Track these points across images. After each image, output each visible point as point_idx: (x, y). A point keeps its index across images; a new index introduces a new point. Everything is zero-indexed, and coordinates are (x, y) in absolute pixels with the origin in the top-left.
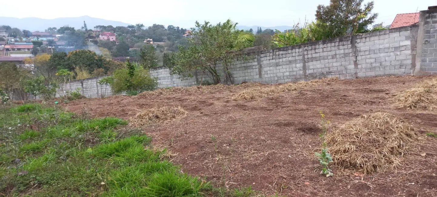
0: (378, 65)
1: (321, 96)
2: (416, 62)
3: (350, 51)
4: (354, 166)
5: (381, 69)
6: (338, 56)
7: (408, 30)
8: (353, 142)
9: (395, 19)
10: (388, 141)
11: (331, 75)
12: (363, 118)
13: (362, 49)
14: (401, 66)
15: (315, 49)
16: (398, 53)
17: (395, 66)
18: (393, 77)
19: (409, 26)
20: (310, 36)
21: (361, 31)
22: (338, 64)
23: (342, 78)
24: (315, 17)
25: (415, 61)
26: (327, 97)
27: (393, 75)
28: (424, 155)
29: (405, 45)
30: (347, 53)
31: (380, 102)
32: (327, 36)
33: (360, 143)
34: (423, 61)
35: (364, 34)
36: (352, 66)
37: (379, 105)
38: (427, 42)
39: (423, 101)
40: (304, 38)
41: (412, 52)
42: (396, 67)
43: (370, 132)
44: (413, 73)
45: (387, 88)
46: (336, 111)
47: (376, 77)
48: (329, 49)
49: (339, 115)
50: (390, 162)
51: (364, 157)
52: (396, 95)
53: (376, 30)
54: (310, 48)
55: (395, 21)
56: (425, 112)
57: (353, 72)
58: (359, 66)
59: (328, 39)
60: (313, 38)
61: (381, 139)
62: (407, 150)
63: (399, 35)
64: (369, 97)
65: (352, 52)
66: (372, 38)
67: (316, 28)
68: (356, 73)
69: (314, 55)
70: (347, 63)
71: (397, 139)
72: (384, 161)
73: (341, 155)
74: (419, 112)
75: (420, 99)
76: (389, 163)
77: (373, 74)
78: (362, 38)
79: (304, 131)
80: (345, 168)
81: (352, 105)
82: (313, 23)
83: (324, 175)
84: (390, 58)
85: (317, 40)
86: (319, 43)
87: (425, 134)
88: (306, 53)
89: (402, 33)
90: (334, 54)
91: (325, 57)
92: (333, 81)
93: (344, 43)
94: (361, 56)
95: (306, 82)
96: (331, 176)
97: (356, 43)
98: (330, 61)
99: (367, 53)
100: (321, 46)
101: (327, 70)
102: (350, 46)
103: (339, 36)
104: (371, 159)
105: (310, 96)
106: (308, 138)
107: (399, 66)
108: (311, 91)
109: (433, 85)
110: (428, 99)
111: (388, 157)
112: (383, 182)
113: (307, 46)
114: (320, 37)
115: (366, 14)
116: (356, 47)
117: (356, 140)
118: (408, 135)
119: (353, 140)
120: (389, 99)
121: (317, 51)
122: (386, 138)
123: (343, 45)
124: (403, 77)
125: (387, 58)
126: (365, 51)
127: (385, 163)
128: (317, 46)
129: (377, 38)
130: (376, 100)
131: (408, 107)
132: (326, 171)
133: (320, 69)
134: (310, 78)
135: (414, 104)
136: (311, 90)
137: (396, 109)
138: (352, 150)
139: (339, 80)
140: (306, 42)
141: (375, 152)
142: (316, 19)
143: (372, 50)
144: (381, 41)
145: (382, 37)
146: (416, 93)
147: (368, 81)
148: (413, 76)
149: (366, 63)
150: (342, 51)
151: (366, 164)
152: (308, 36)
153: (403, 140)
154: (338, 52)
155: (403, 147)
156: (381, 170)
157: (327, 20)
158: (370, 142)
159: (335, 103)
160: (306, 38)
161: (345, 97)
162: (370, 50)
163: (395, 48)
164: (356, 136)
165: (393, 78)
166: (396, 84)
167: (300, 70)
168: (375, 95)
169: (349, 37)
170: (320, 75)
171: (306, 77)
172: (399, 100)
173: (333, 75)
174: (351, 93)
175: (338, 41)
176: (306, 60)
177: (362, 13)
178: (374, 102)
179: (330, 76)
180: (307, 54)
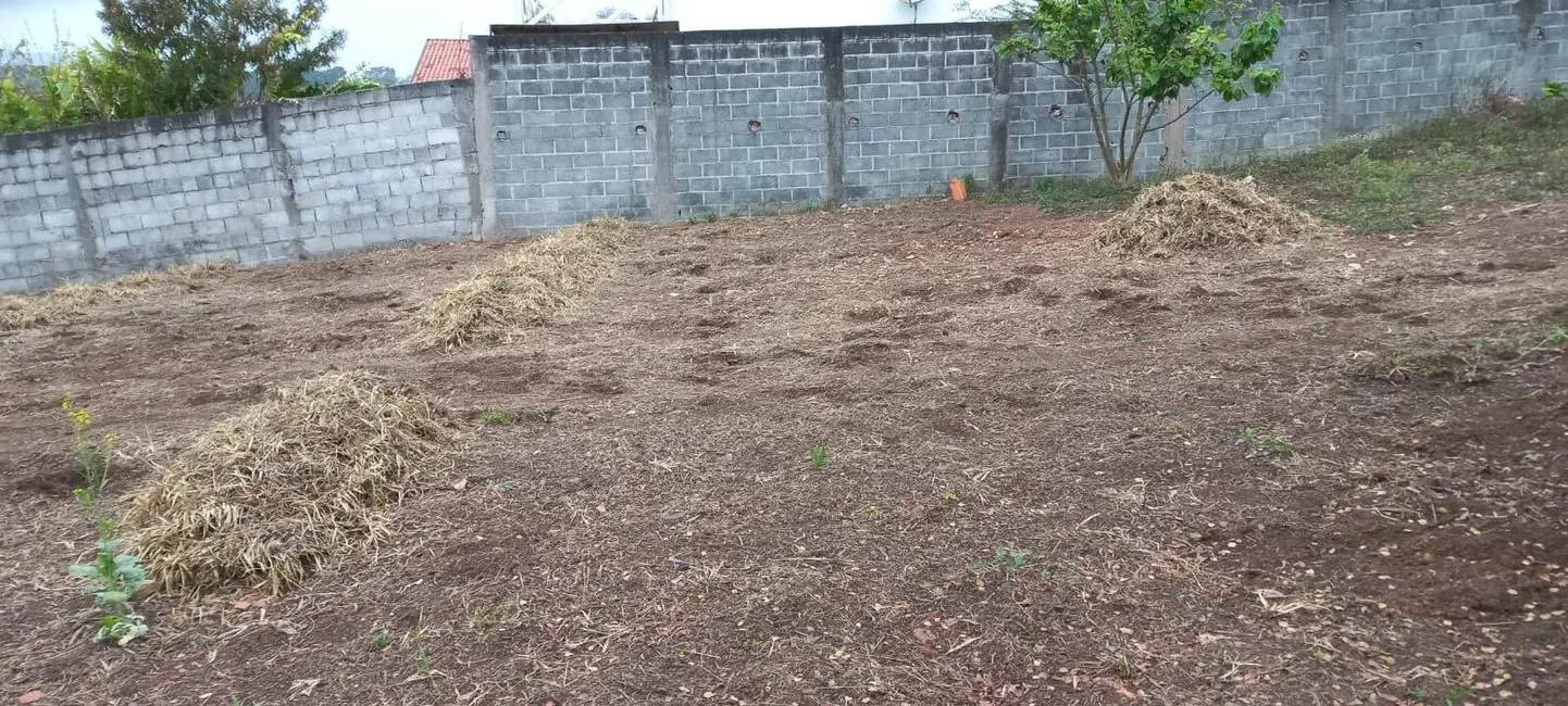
0: (369, 208)
1: (152, 339)
2: (482, 198)
3: (266, 159)
4: (234, 577)
5: (383, 225)
6: (220, 181)
7: (447, 95)
8: (231, 491)
9: (423, 55)
10: (352, 465)
11: (206, 251)
12: (277, 402)
13: (308, 154)
14: (442, 211)
15: (122, 152)
16: (428, 169)
17: (423, 211)
18: (423, 247)
19: (445, 81)
20: (93, 99)
21: (293, 89)
22: (228, 209)
23: (250, 261)
24: (101, 24)
25: (479, 193)
26: (178, 339)
27: (424, 241)
28: (460, 485)
29: (444, 144)
30: (254, 170)
31: (365, 338)
32: (166, 102)
33: (257, 492)
34: (502, 194)
35: (305, 99)
36: (280, 218)
37: (361, 348)
38: (502, 136)
39: (486, 320)
40: (64, 104)
41: (466, 166)
42: (428, 215)
43: (292, 446)
44: (479, 232)
45: (396, 287)
46: (203, 388)
47: (369, 250)
48: (181, 152)
49: (216, 400)
50: (360, 532)
51: (269, 538)
52: (418, 309)
53: (347, 89)
54: (98, 147)
55: (425, 63)
56: (492, 353)
57: (286, 235)
58: (306, 217)
59: (171, 113)
60: (107, 107)
61: (328, 463)
62: (414, 482)
63: (420, 111)
64: (332, 322)
65: (271, 166)
66: (337, 118)
67: (113, 69)
68: (298, 242)
69: (121, 178)
70: (260, 206)
71: (385, 451)
72: (338, 534)
73: (186, 548)
74: (477, 354)
75: (479, 313)
76: (356, 535)
77: (355, 240)
78: (299, 115)
79: (46, 489)
80: (203, 594)
81: (269, 358)
82: (97, 44)
83: (110, 642)
84: (405, 183)
85: (126, 120)
86: (133, 129)
87: (479, 421)
88: (80, 167)
89: (429, 103)
90: (206, 171)
91: (170, 185)
92: (211, 276)
93: (239, 131)
94: (308, 178)
95: (90, 288)
96: (140, 639)
97: (282, 131)
98: (193, 198)
99: (327, 168)
100: (147, 140)
101: (187, 232)
102: (262, 142)
103: (217, 104)
104: (293, 538)
105: (107, 340)
106: (65, 514)
107: (436, 212)
108: (113, 322)
109: (514, 269)
110: (500, 311)
111: (353, 518)
112: (331, 603)
113: (85, 141)
114: (134, 102)
115: (304, 31)
116: (283, 146)
117: (243, 484)
118: (422, 432)
119: (231, 486)
120: (396, 323)
121: (131, 159)
122: (346, 456)
123: (236, 139)
124: (453, 247)
125: (395, 187)
126: (318, 161)
127: (341, 539)
128: (129, 142)
129: (351, 116)
130: (357, 331)
131: (449, 343)
132: (115, 626)
133: (157, 233)
134: (116, 271)
135: (463, 332)
136: (116, 318)
137: (414, 354)
138: (228, 520)
139: (238, 268)
140: (76, 122)
141: (305, 509)
142: (105, 30)
143: (343, 158)
144: (369, 129)
145: (368, 114)
146: (468, 295)
147: (340, 266)
148: (481, 242)
149: (328, 204)
150: (234, 163)
151: (273, 559)
152: (83, 97)
153: (402, 453)
154: (218, 165)
155: (403, 473)
156: (329, 566)
157: (155, 41)
158: (290, 482)
159: (207, 358)
160: (74, 104)
161: (245, 333)
162: (334, 159)
163: (415, 151)
164: (241, 470)
165: (421, 254)
166: (429, 270)
167: (66, 238)
168: (354, 314)
169: (254, 109)
170: (159, 255)
171: (97, 264)
172: (425, 324)
173: (211, 251)
174: (272, 315)
175: (213, 121)
176: (85, 195)
177: (290, 23)
178: (348, 339)
179: (203, 255)
180: (90, 173)
